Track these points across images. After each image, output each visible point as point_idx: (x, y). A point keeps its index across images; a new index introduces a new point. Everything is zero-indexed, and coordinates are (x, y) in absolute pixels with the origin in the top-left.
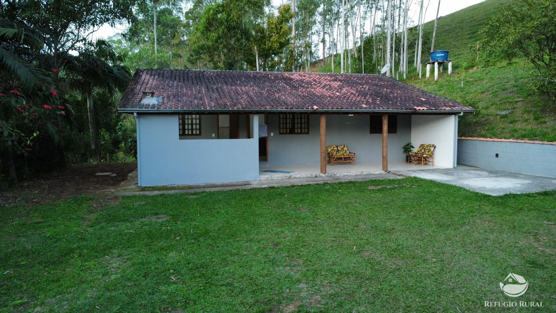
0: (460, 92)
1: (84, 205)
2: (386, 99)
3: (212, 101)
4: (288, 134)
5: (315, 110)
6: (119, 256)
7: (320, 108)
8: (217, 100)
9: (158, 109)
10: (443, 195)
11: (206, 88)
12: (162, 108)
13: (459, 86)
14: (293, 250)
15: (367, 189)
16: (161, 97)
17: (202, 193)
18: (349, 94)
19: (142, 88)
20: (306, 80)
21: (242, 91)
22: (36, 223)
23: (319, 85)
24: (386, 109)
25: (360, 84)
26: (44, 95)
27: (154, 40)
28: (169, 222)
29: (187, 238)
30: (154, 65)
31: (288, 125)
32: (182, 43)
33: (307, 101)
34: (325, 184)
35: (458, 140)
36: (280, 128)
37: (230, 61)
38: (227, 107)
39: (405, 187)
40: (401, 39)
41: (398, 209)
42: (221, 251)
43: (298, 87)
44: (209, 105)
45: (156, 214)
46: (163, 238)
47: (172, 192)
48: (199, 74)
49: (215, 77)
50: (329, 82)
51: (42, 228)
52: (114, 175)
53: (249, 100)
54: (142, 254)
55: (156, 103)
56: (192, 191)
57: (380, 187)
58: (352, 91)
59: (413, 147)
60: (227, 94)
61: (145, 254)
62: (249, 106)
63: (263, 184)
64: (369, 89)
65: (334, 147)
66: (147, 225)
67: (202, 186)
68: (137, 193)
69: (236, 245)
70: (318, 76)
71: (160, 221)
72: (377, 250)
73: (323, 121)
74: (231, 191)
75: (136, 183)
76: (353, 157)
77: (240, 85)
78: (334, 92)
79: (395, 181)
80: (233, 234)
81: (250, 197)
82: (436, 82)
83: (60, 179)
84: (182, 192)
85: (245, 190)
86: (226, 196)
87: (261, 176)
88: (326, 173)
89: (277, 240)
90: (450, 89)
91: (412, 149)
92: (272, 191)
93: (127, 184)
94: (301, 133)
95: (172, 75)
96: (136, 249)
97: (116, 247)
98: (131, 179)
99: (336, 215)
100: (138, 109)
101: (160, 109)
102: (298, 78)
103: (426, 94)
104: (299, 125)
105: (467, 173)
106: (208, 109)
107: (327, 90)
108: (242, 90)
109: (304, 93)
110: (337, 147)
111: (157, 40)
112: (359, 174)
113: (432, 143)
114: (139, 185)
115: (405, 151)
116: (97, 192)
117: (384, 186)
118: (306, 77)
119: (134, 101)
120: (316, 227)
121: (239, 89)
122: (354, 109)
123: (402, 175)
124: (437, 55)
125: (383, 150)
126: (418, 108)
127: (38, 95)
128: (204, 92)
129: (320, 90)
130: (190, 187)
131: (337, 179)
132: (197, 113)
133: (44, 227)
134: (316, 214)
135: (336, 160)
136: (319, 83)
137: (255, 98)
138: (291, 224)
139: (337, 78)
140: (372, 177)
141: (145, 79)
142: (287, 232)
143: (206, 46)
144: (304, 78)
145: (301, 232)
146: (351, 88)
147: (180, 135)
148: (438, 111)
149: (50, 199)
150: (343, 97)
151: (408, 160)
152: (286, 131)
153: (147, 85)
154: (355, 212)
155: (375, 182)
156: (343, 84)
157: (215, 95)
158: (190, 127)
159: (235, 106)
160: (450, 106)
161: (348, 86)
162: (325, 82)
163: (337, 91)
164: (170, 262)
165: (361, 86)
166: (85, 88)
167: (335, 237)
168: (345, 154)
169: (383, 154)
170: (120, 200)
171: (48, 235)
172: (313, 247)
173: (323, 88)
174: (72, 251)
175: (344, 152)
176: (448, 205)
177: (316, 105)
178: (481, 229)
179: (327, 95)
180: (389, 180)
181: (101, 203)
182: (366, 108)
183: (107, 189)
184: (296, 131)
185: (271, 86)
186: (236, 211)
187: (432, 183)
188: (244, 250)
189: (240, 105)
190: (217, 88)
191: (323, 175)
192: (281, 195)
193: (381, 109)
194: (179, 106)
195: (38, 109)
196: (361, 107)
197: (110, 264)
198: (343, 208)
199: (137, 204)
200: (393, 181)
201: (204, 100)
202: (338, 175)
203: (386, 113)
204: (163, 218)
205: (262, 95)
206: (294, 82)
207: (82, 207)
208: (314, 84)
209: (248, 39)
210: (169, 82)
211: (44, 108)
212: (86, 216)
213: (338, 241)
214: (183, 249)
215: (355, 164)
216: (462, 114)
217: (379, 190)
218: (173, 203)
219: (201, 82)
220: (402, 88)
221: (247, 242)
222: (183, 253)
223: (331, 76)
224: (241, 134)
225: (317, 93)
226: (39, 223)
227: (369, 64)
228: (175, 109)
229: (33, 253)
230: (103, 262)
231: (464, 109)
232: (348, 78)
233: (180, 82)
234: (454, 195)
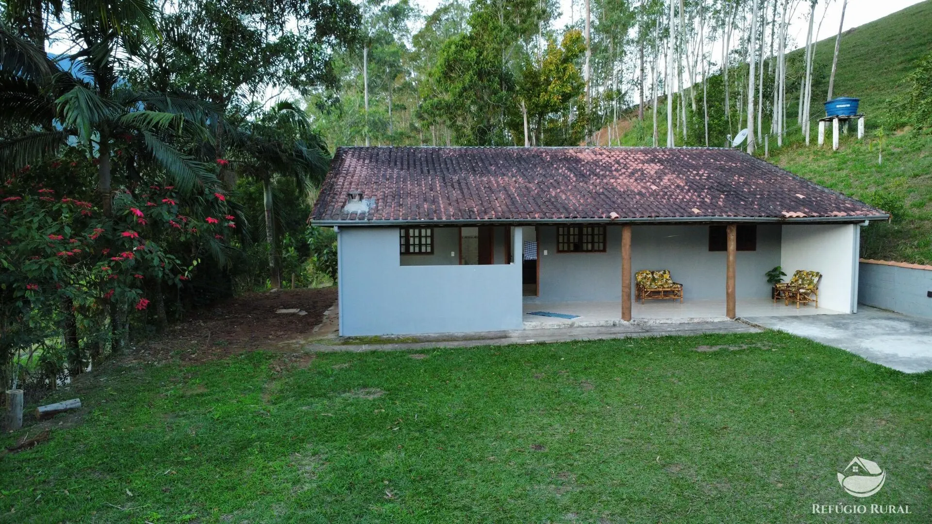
0: (875, 174)
1: (263, 367)
2: (734, 196)
3: (450, 204)
4: (572, 251)
5: (613, 220)
6: (314, 454)
7: (621, 217)
8: (458, 203)
9: (369, 220)
10: (820, 369)
11: (442, 181)
12: (375, 218)
13: (874, 162)
14: (564, 457)
15: (698, 352)
16: (374, 198)
17: (434, 350)
18: (673, 187)
19: (346, 184)
20: (604, 161)
21: (498, 185)
22: (198, 395)
23: (623, 170)
24: (732, 217)
25: (696, 168)
26: (207, 201)
27: (364, 86)
28: (384, 400)
29: (409, 429)
30: (364, 126)
31: (572, 237)
32: (407, 86)
33: (601, 202)
34: (628, 339)
35: (860, 263)
36: (558, 243)
37: (482, 125)
38: (473, 217)
39: (760, 349)
40: (774, 77)
41: (741, 392)
42: (456, 453)
43: (590, 175)
44: (447, 213)
45: (365, 386)
46: (374, 428)
47: (388, 347)
48: (432, 154)
49: (457, 159)
50: (641, 165)
51: (207, 404)
52: (304, 313)
53: (508, 201)
54: (346, 452)
55: (366, 209)
56: (418, 347)
57: (716, 349)
58: (678, 181)
59: (784, 274)
60: (474, 191)
61: (349, 452)
62: (508, 214)
63: (528, 337)
64: (709, 177)
65: (647, 274)
66: (352, 405)
67: (434, 337)
68: (337, 348)
69: (479, 443)
70: (624, 153)
71: (371, 398)
72: (692, 463)
73: (627, 235)
74: (478, 348)
75: (335, 329)
76: (678, 291)
77: (495, 175)
78: (649, 184)
79: (745, 338)
80: (476, 426)
81: (506, 360)
82: (835, 152)
83: (226, 319)
84: (404, 347)
85: (499, 347)
86: (470, 358)
87: (526, 323)
88: (630, 319)
89: (541, 440)
90: (859, 165)
91: (782, 277)
92: (541, 349)
93: (323, 331)
94: (593, 250)
95: (390, 157)
96: (337, 444)
97: (310, 440)
98: (328, 321)
99: (637, 398)
100: (340, 221)
101: (373, 221)
102: (590, 158)
103: (808, 185)
104: (590, 238)
105: (873, 325)
106: (444, 219)
107: (636, 180)
108: (497, 182)
109: (598, 188)
110: (652, 273)
111: (369, 86)
112: (686, 322)
113: (816, 270)
114: (341, 334)
115: (770, 281)
116: (281, 344)
117: (725, 347)
118: (604, 156)
119: (334, 206)
120: (604, 419)
121: (494, 182)
122: (678, 217)
123: (759, 326)
124: (838, 106)
125: (727, 283)
126: (788, 215)
127: (198, 201)
128: (438, 189)
129: (625, 181)
130: (416, 340)
131: (647, 331)
132: (427, 226)
133: (209, 402)
134: (606, 396)
135: (649, 296)
136: (624, 168)
137: (517, 198)
138: (565, 412)
139: (655, 157)
140: (708, 329)
141: (349, 166)
142: (557, 426)
143: (443, 103)
144: (601, 158)
145: (578, 426)
146: (678, 176)
147: (401, 253)
148: (823, 219)
149: (215, 355)
150: (661, 193)
151: (777, 295)
152: (569, 246)
153: (352, 177)
154: (669, 395)
155: (710, 338)
156: (665, 168)
157: (455, 194)
158: (417, 242)
159: (486, 213)
160: (846, 210)
161: (673, 173)
162: (635, 165)
163: (653, 183)
164: (384, 467)
165: (695, 172)
166: (261, 174)
167: (631, 438)
168: (666, 286)
169: (727, 289)
170: (314, 359)
171: (216, 417)
172: (594, 454)
173: (629, 176)
174: (250, 442)
175: (665, 282)
176: (824, 387)
177: (615, 210)
178: (870, 434)
179: (636, 190)
180: (735, 335)
181: (285, 364)
182: (698, 215)
183: (294, 339)
184: (585, 248)
185: (544, 175)
186: (483, 385)
187: (808, 344)
188: (491, 453)
189: (493, 212)
190: (458, 180)
191: (626, 323)
192: (555, 357)
193: (725, 216)
194: (401, 214)
195: (199, 224)
196: (691, 214)
197: (302, 465)
198: (651, 386)
199: (337, 367)
200: (742, 337)
201: (439, 203)
202: (651, 323)
203: (733, 223)
204: (374, 393)
205: (530, 192)
206: (583, 166)
207: (259, 370)
208: (616, 170)
209: (510, 89)
210: (386, 170)
211: (207, 222)
212: (267, 386)
213: (634, 444)
214: (403, 447)
215: (681, 302)
216: (867, 223)
217: (715, 354)
218: (390, 368)
219: (435, 169)
220: (765, 174)
221: (495, 440)
222: (403, 454)
223: (645, 152)
224: (495, 257)
225: (619, 187)
226: (202, 395)
227: (716, 121)
228: (394, 221)
229: (198, 445)
230: (293, 463)
231: (871, 215)
232: (674, 155)
233: (402, 169)
234: (838, 369)
